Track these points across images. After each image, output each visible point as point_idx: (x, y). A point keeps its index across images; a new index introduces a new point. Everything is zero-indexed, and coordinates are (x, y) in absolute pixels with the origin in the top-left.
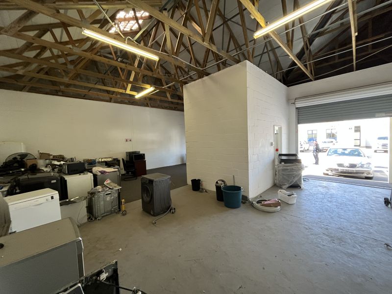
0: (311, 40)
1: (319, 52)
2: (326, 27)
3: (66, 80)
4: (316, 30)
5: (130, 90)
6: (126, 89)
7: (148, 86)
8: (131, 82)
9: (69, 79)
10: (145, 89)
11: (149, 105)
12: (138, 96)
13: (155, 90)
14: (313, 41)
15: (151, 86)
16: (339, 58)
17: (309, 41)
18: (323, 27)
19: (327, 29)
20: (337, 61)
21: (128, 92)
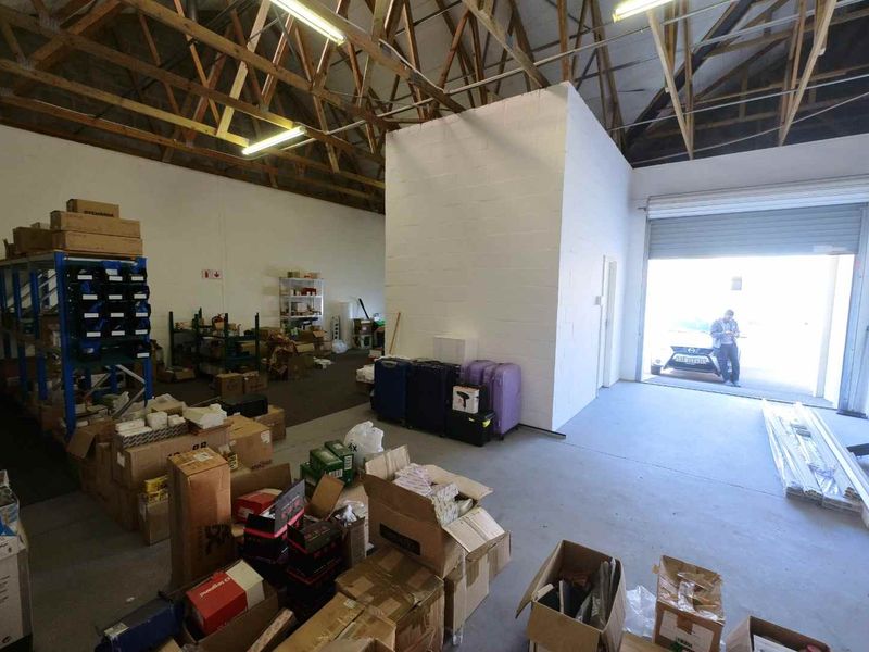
0: (697, 61)
1: (706, 91)
2: (733, 33)
3: (25, 69)
4: (711, 37)
5: (229, 131)
6: (216, 125)
7: (285, 123)
8: (232, 102)
9: (36, 67)
10: (276, 129)
11: (273, 180)
12: (250, 149)
13: (304, 138)
14: (701, 62)
15: (294, 126)
16: (748, 113)
17: (693, 61)
18: (727, 32)
19: (735, 39)
20: (742, 119)
21: (223, 133)
